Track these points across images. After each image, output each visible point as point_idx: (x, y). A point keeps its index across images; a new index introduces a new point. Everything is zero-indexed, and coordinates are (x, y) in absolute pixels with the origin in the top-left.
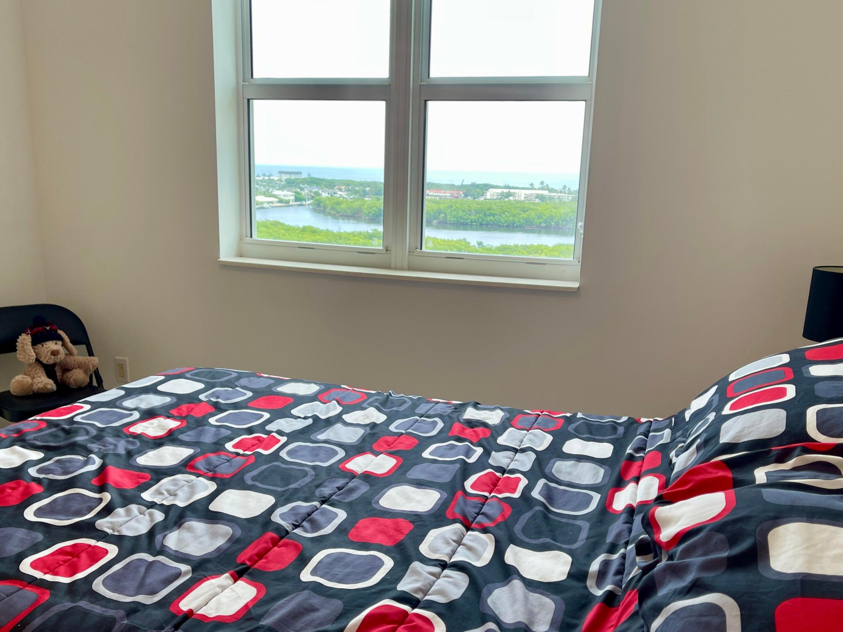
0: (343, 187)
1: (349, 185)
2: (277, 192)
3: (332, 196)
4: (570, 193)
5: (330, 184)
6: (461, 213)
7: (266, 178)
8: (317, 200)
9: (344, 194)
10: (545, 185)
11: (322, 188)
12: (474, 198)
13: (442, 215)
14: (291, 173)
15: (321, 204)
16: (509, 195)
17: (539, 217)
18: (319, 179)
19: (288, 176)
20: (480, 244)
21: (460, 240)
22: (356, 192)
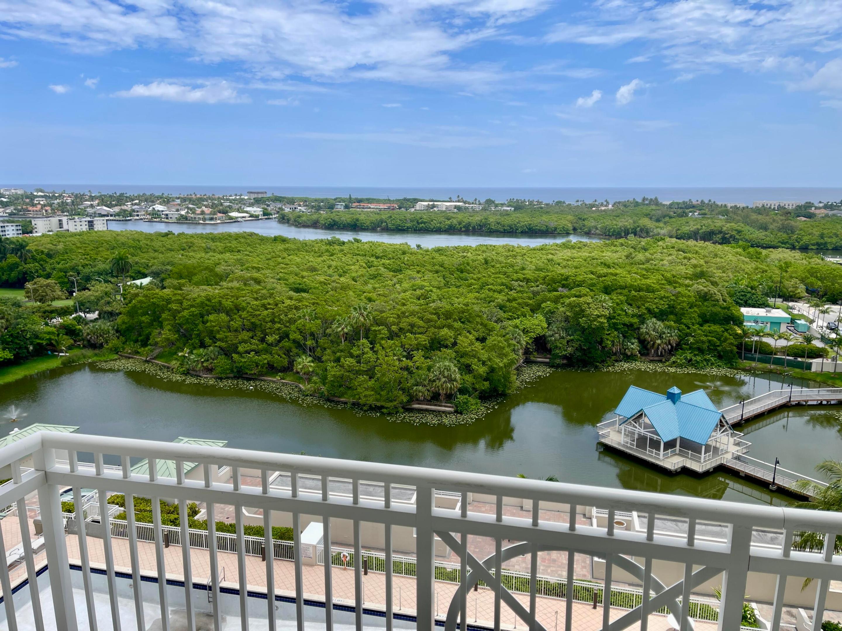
0: (302, 203)
1: (306, 201)
2: (248, 209)
3: (293, 211)
4: (480, 204)
5: (291, 201)
6: (399, 222)
7: (238, 197)
8: (282, 214)
9: (303, 209)
10: (460, 198)
11: (285, 205)
12: (407, 210)
13: (384, 224)
14: (258, 193)
15: (286, 218)
16: (433, 206)
17: (460, 223)
18: (281, 197)
19: (256, 196)
20: (419, 246)
21: (403, 244)
22: (313, 207)
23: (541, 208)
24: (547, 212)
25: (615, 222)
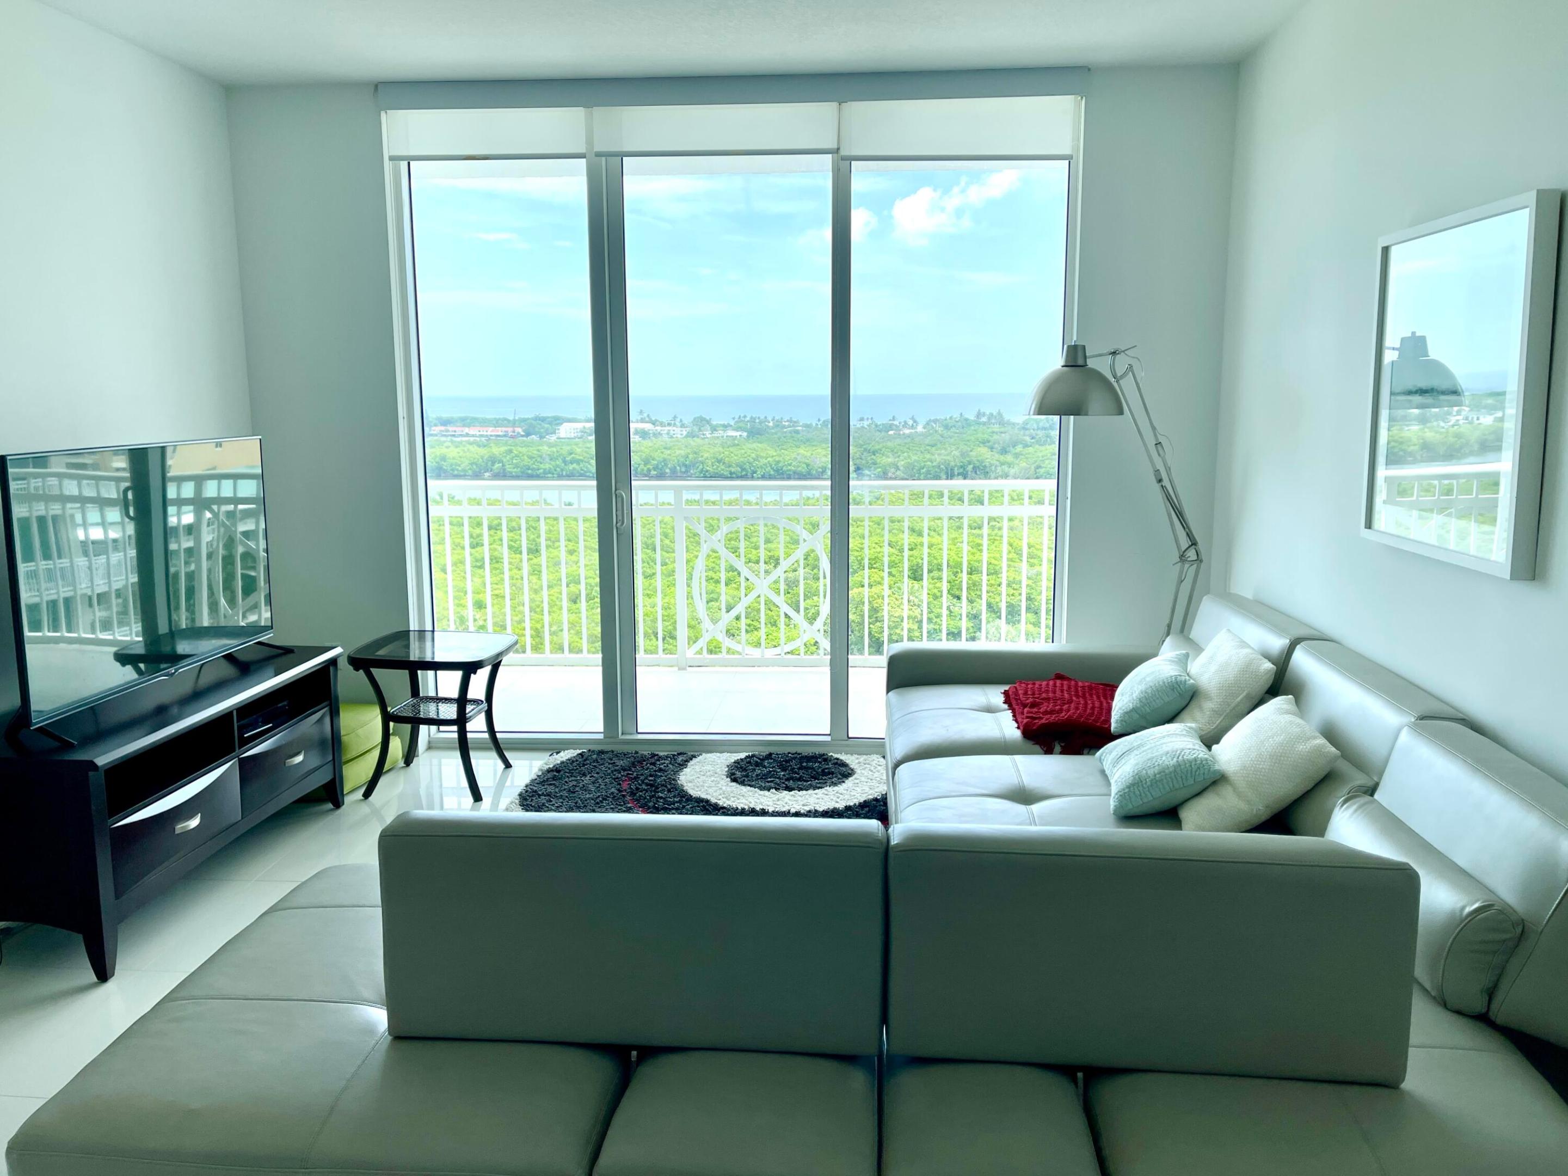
23: (797, 432)
24: (808, 440)
25: (928, 456)
